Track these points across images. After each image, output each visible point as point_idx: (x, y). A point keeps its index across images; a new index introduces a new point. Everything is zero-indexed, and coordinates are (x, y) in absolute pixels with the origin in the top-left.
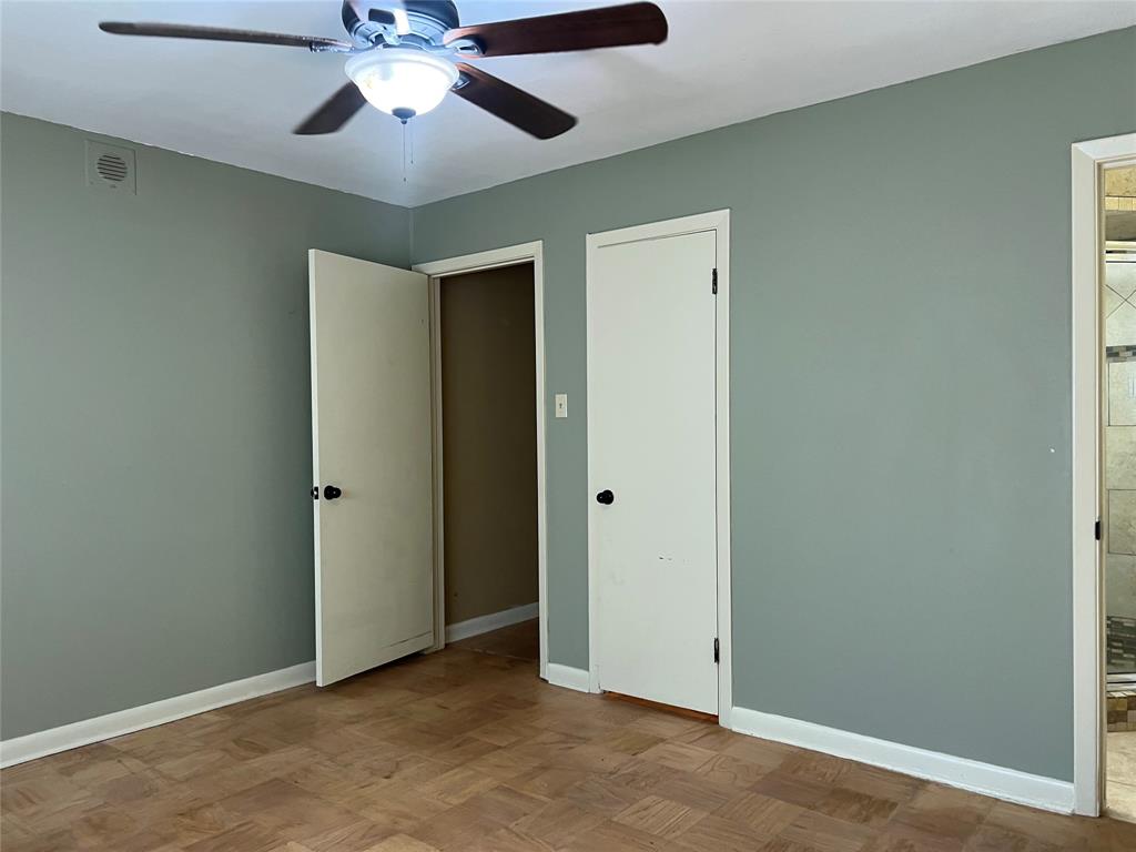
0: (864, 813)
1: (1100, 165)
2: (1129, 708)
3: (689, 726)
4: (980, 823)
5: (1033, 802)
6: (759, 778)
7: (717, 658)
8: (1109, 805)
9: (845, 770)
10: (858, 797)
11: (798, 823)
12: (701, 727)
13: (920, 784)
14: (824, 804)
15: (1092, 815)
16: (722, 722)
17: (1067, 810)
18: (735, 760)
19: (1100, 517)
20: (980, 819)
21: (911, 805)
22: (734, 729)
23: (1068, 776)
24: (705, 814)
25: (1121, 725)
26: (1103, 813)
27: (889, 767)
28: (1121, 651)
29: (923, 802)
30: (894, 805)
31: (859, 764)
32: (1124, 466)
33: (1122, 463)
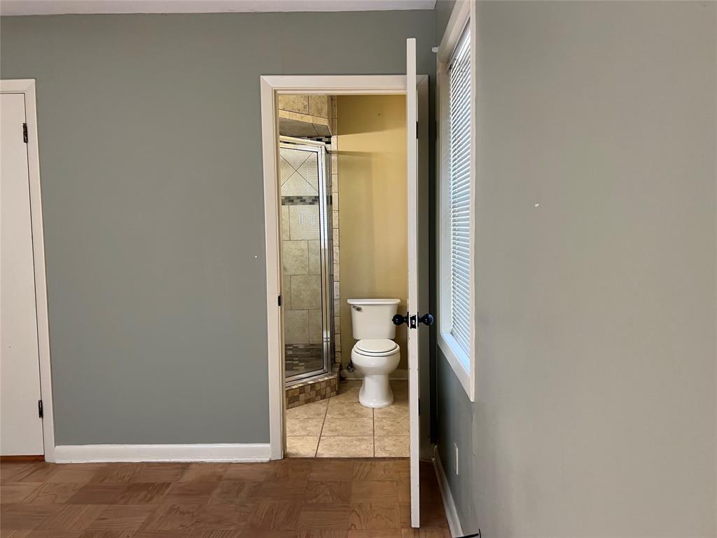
0: (149, 496)
1: (275, 91)
2: (300, 393)
3: (19, 468)
4: (220, 480)
5: (250, 459)
6: (74, 493)
7: (41, 414)
8: (288, 450)
9: (138, 470)
10: (146, 486)
11: (103, 517)
12: (30, 467)
13: (186, 466)
14: (121, 498)
15: (280, 458)
16: (47, 459)
17: (266, 459)
18: (56, 484)
19: (281, 293)
20: (220, 478)
21: (179, 481)
22: (58, 462)
23: (266, 440)
24: (29, 532)
25: (296, 403)
26: (285, 456)
27: (167, 460)
28: (297, 362)
29: (189, 477)
30: (169, 484)
31: (148, 463)
32: (298, 262)
33: (296, 261)
